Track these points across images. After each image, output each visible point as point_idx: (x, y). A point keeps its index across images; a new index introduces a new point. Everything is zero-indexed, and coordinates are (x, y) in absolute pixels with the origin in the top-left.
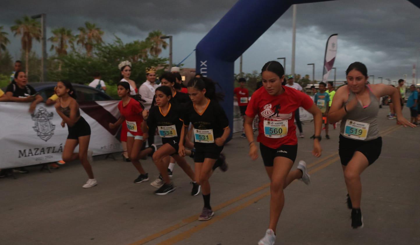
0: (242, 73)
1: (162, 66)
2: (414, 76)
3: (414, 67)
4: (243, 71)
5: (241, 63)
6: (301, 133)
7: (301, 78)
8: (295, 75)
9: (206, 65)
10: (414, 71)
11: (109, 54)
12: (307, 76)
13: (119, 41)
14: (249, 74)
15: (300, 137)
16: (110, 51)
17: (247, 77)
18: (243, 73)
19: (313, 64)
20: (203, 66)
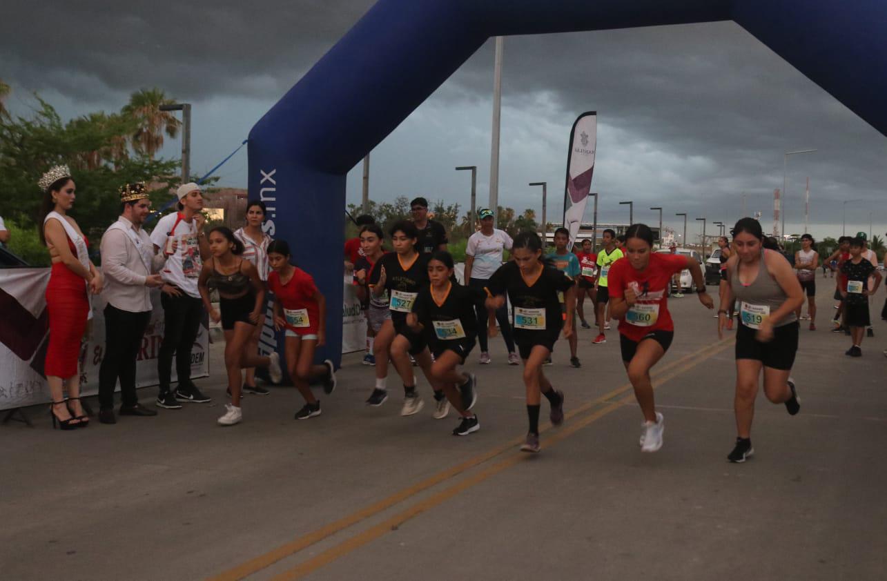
0: (368, 204)
1: (161, 180)
2: (776, 216)
3: (777, 196)
4: (371, 198)
5: (366, 178)
6: (512, 353)
7: (515, 217)
8: (500, 209)
9: (274, 182)
10: (777, 205)
11: (20, 145)
12: (529, 212)
13: (49, 112)
14: (390, 206)
15: (510, 362)
16: (23, 139)
17: (380, 214)
18: (373, 203)
19: (544, 184)
20: (268, 184)
